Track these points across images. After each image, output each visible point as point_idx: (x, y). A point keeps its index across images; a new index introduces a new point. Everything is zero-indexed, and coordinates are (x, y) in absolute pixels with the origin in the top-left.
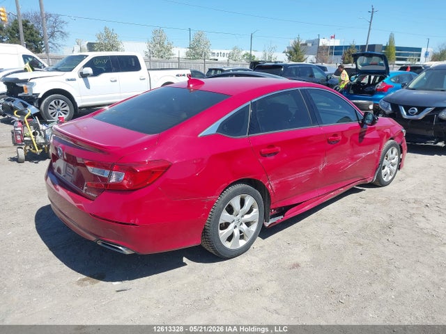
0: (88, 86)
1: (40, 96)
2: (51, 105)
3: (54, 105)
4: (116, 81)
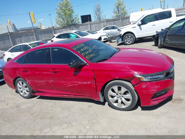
0: (141, 29)
1: (122, 35)
2: (126, 38)
3: (127, 38)
4: (155, 25)
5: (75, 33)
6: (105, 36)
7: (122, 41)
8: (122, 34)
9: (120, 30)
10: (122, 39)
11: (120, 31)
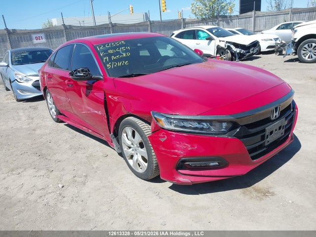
1: (297, 41)
2: (305, 48)
3: (308, 48)
5: (207, 30)
6: (271, 40)
7: (296, 53)
8: (296, 39)
9: (295, 29)
10: (296, 50)
11: (296, 31)
